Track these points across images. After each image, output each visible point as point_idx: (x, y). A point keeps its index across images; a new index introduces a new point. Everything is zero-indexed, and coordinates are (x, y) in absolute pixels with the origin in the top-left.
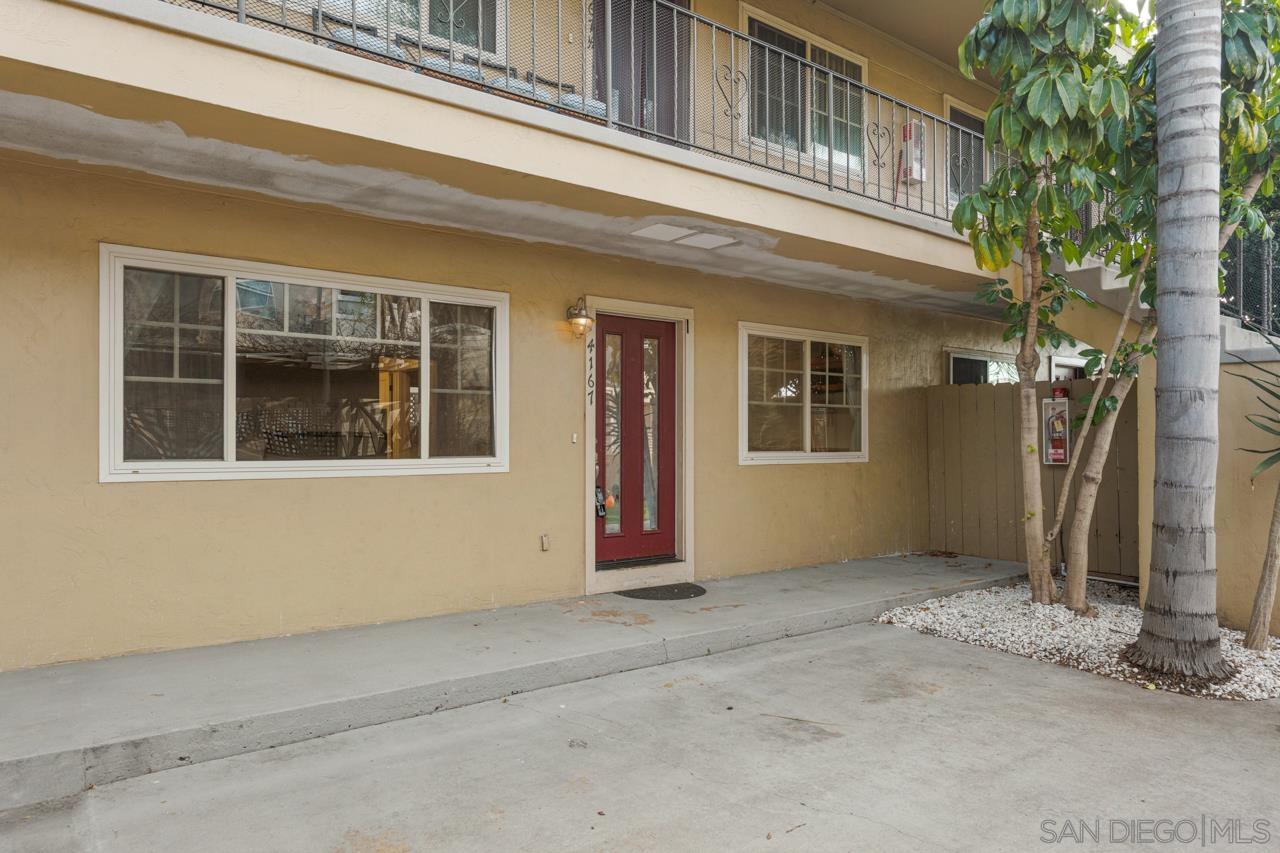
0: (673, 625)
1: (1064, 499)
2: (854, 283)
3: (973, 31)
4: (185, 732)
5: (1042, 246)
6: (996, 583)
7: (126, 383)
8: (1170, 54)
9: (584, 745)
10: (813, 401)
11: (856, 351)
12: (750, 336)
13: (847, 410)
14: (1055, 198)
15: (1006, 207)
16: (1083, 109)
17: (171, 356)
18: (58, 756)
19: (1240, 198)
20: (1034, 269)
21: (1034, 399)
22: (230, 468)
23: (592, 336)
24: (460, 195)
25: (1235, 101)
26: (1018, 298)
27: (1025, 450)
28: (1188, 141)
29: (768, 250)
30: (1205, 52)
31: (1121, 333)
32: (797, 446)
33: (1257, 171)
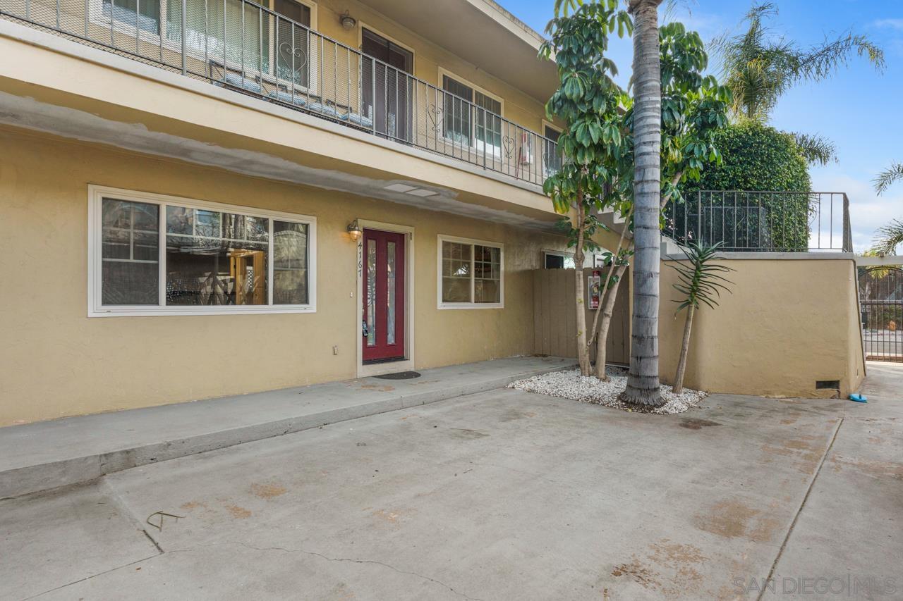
0: (405, 391)
1: (595, 325)
2: (496, 216)
3: (552, 98)
4: (154, 445)
5: (585, 202)
6: (565, 368)
7: (103, 262)
8: (639, 116)
9: (365, 445)
10: (476, 276)
11: (498, 250)
12: (443, 242)
13: (493, 282)
14: (589, 181)
15: (567, 184)
16: (601, 139)
17: (129, 247)
18: (86, 458)
19: (670, 184)
20: (582, 213)
21: (582, 276)
22: (162, 309)
23: (360, 241)
24: (295, 166)
25: (667, 139)
26: (574, 226)
27: (578, 301)
28: (647, 157)
29: (454, 199)
30: (654, 116)
31: (620, 245)
32: (468, 300)
33: (679, 171)
